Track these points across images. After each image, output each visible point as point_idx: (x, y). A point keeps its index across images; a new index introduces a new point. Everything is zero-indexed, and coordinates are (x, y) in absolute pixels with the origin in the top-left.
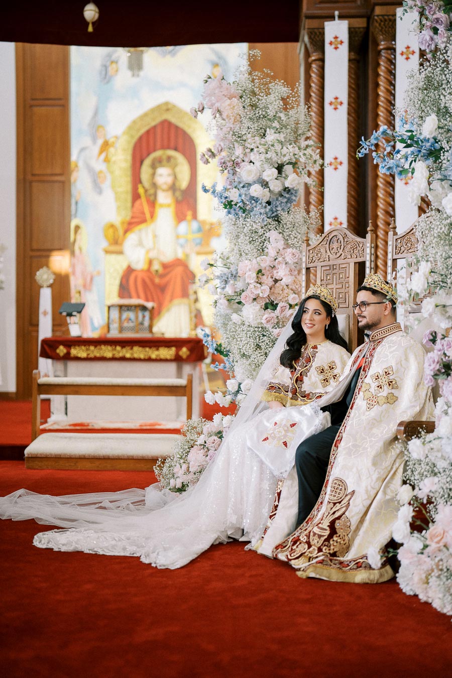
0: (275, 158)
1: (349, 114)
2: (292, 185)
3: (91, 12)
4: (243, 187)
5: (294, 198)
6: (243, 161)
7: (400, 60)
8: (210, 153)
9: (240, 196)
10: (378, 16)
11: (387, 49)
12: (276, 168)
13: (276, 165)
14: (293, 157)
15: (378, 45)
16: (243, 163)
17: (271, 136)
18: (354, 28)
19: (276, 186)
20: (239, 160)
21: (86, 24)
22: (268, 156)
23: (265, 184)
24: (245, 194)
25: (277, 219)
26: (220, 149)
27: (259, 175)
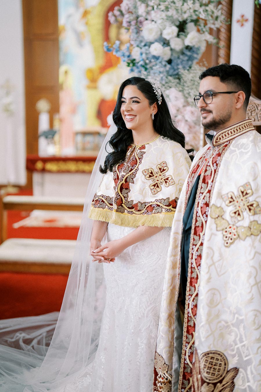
0: (176, 16)
2: (191, 43)
4: (145, 45)
5: (195, 56)
6: (147, 19)
9: (141, 54)
12: (178, 27)
13: (178, 23)
14: (193, 14)
16: (146, 22)
19: (177, 44)
20: (141, 19)
22: (170, 13)
23: (166, 43)
24: (146, 54)
25: (178, 77)
27: (159, 33)
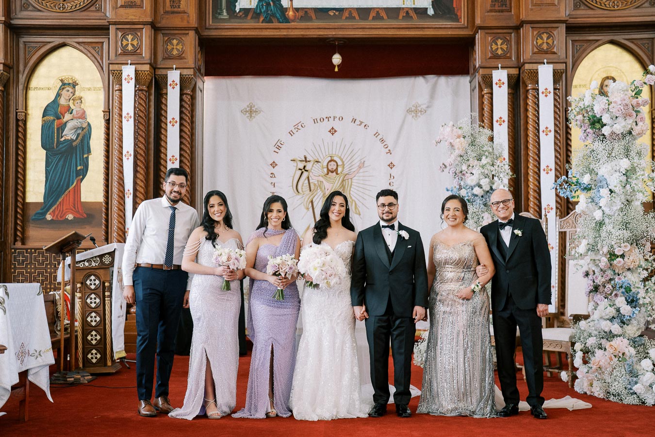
1: (508, 127)
3: (337, 59)
4: (469, 188)
7: (541, 97)
8: (444, 166)
9: (467, 193)
10: (527, 70)
11: (533, 89)
15: (527, 86)
16: (467, 174)
17: (484, 161)
18: (511, 74)
20: (464, 172)
21: (334, 66)
23: (480, 186)
25: (486, 205)
26: (450, 164)
27: (477, 181)
